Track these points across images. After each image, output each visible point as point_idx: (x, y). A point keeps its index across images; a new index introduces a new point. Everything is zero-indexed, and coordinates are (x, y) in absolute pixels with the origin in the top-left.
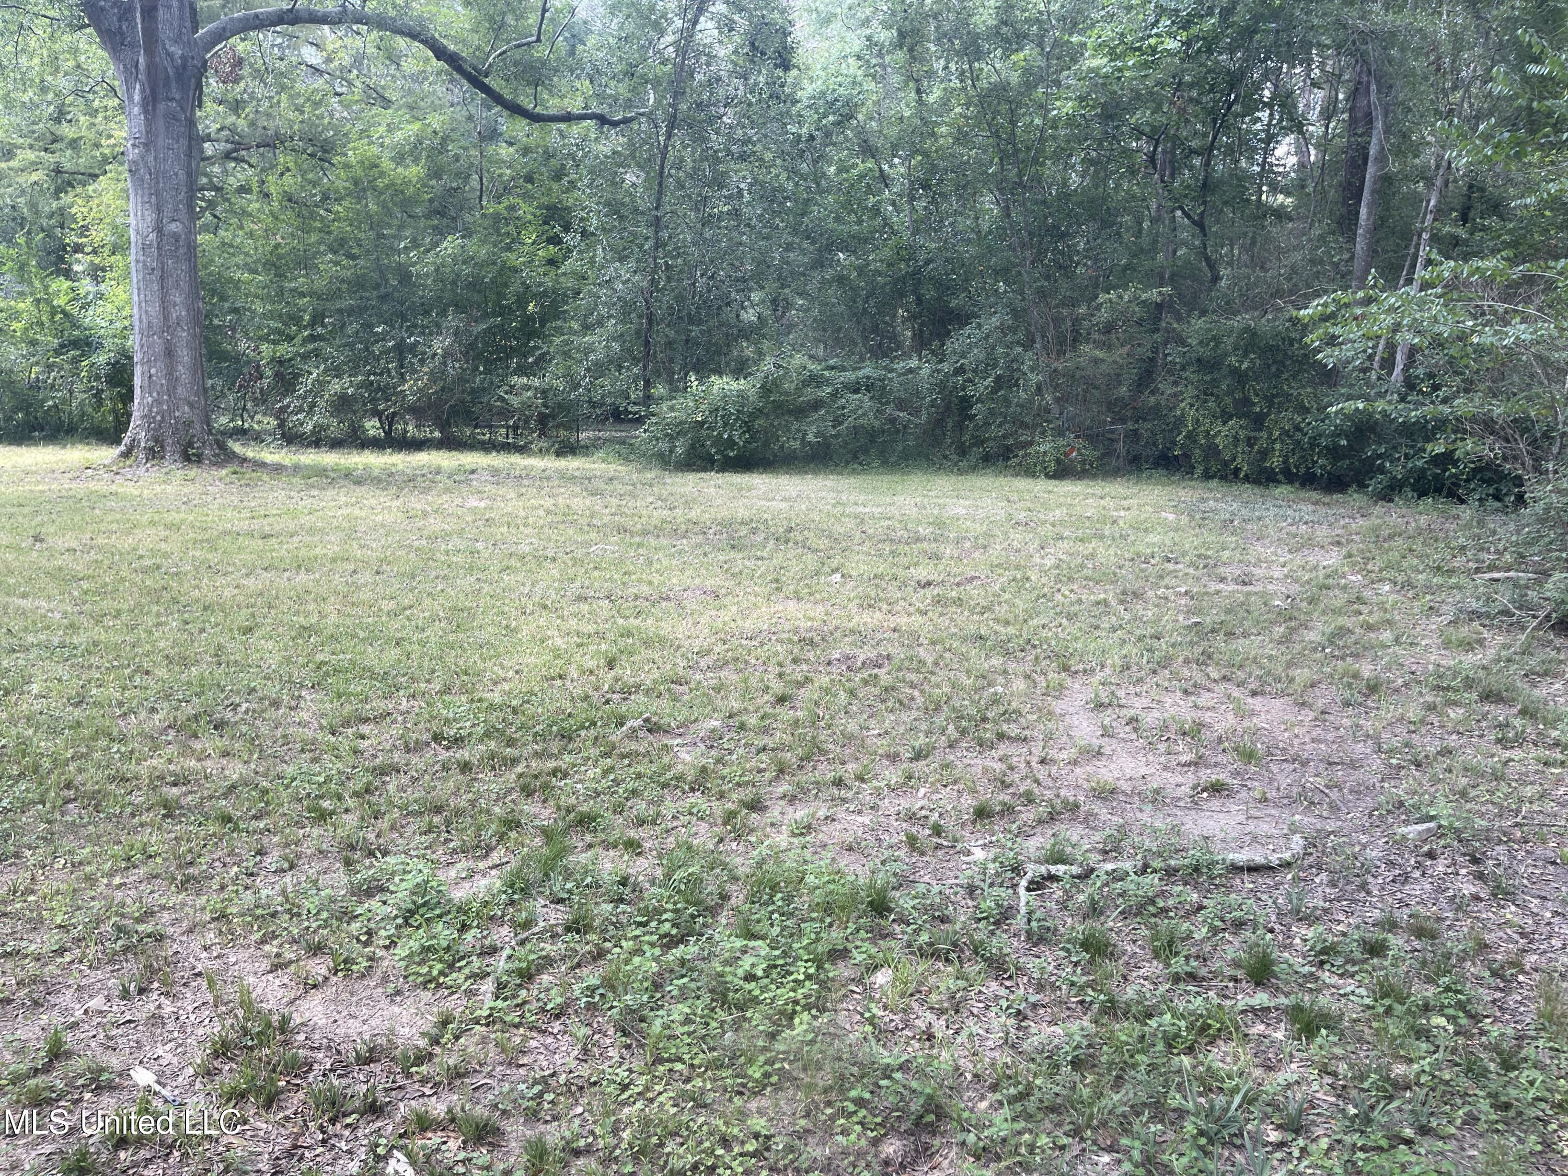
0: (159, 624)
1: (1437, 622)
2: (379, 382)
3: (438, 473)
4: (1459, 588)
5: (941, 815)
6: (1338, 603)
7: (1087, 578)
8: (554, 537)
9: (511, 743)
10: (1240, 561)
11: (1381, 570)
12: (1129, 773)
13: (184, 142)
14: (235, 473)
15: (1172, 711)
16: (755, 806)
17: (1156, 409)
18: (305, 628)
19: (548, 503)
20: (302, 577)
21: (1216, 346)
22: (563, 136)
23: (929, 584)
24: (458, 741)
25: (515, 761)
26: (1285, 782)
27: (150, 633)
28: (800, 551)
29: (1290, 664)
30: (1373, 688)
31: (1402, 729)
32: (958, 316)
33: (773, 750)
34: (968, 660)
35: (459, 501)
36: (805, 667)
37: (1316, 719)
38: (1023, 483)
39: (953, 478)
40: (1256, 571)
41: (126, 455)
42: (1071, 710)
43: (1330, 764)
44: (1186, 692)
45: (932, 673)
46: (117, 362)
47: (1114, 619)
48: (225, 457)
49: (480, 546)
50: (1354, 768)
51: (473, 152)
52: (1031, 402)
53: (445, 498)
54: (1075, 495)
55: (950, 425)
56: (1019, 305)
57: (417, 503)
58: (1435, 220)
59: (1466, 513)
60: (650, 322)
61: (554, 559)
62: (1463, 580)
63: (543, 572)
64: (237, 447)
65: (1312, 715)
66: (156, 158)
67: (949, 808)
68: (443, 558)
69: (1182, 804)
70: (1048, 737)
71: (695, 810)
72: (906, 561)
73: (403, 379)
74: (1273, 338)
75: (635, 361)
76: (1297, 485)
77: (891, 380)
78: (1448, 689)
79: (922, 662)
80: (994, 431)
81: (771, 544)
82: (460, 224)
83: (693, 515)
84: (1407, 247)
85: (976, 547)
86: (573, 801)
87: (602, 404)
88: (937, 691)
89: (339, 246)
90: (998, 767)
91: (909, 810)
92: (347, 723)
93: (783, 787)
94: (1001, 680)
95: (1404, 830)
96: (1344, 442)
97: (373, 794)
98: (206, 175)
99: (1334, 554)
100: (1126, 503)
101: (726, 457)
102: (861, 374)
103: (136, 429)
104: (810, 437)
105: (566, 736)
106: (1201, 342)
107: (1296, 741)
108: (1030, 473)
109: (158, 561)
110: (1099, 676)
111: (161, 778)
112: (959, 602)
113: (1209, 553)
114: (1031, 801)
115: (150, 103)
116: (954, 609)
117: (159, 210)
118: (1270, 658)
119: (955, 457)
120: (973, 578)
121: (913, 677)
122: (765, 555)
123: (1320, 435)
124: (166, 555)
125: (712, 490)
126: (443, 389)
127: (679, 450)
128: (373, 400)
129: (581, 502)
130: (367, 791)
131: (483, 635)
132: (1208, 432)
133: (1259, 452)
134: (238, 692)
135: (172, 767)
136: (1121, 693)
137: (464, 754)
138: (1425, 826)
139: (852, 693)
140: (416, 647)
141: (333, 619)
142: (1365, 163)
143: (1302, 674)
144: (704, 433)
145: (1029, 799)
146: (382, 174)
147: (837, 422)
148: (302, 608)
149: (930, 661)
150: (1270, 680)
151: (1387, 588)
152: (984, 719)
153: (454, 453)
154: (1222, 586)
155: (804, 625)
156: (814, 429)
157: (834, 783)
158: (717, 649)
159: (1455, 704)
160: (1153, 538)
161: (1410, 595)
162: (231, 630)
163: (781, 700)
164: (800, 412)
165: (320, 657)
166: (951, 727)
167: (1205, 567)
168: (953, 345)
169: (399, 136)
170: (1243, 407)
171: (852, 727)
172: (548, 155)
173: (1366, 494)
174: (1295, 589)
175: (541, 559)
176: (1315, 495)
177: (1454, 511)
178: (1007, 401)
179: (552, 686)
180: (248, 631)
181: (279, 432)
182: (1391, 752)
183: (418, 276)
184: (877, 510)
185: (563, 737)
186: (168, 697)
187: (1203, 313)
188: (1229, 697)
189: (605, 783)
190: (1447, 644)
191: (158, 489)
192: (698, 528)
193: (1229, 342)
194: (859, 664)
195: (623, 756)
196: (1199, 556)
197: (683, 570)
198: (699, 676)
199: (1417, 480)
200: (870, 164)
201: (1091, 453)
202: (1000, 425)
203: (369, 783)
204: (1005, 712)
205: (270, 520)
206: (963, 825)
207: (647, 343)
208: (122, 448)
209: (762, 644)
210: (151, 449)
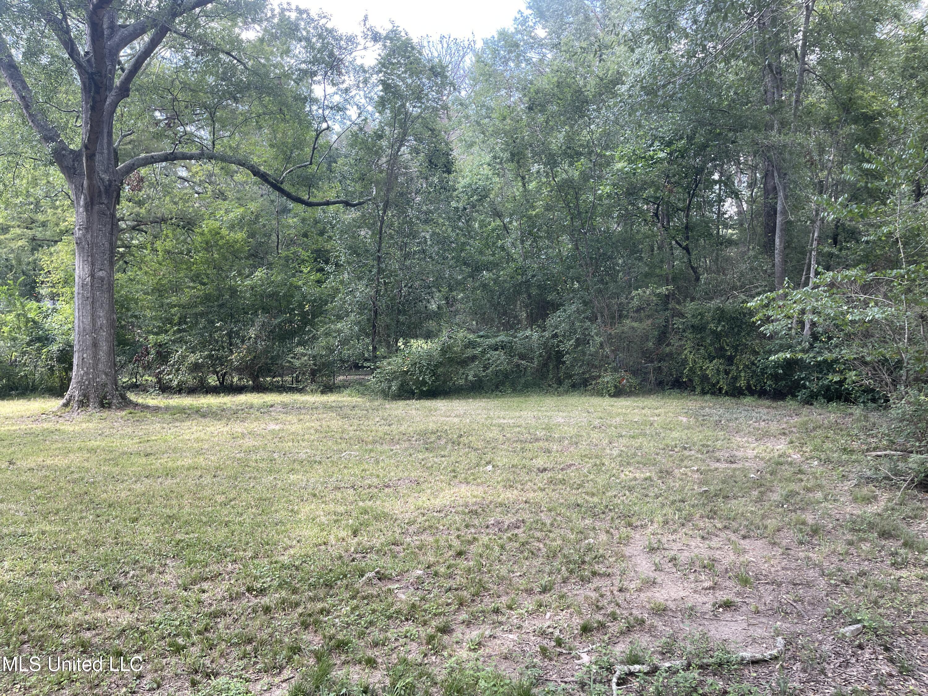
0: (82, 518)
1: (848, 485)
2: (217, 355)
3: (251, 408)
4: (859, 462)
5: (560, 631)
6: (788, 474)
7: (638, 463)
8: (320, 447)
9: (295, 591)
10: (728, 448)
11: (811, 451)
12: (674, 595)
13: (109, 227)
14: (131, 413)
15: (696, 551)
16: (445, 630)
17: (670, 354)
18: (170, 517)
19: (316, 425)
20: (169, 481)
21: (702, 319)
22: (324, 212)
23: (545, 470)
24: (262, 592)
25: (297, 605)
26: (768, 599)
27: (76, 524)
28: (467, 450)
29: (764, 517)
30: (815, 531)
31: (835, 559)
32: (553, 305)
33: (456, 589)
34: (571, 522)
35: (263, 426)
36: (473, 531)
37: (783, 554)
38: (596, 401)
39: (555, 398)
40: (737, 453)
41: (66, 405)
42: (635, 553)
43: (794, 585)
44: (703, 537)
45: (550, 532)
46: (64, 349)
47: (656, 489)
48: (126, 403)
49: (276, 456)
50: (810, 587)
51: (274, 222)
52: (597, 352)
53: (255, 424)
54: (627, 407)
55: (551, 367)
56: (587, 298)
57: (238, 428)
58: (818, 244)
59: (857, 411)
60: (376, 312)
61: (320, 463)
62: (861, 457)
63: (313, 471)
64: (132, 396)
65: (781, 551)
66: (92, 236)
67: (566, 625)
68: (254, 464)
69: (707, 617)
70: (623, 573)
71: (409, 634)
72: (530, 455)
73: (231, 352)
74: (734, 313)
75: (367, 335)
76: (756, 396)
77: (515, 342)
78: (859, 530)
79: (544, 524)
80: (577, 370)
81: (449, 446)
82: (265, 262)
83: (402, 429)
84: (805, 259)
85: (571, 444)
86: (333, 631)
87: (348, 361)
88: (554, 544)
89: (196, 278)
90: (594, 595)
91: (541, 628)
92: (194, 582)
93: (464, 616)
94: (592, 534)
95: (842, 630)
96: (781, 371)
97: (209, 632)
98: (121, 240)
99: (782, 441)
100: (657, 412)
101: (422, 391)
102: (498, 339)
103: (73, 390)
104: (470, 378)
105: (329, 585)
106: (693, 316)
107: (773, 570)
108: (600, 394)
109: (83, 475)
110: (650, 529)
111: (80, 625)
112: (563, 482)
113: (709, 443)
114: (615, 619)
115: (89, 206)
116: (560, 487)
117: (93, 264)
118: (752, 512)
119: (555, 386)
120: (571, 465)
121: (538, 534)
122: (446, 453)
123: (767, 367)
124: (88, 470)
125: (414, 412)
126: (255, 357)
127: (394, 388)
128: (213, 365)
129: (336, 423)
130: (206, 629)
131: (278, 516)
132: (701, 367)
133: (732, 378)
134: (128, 563)
135: (87, 617)
136: (664, 540)
137: (265, 600)
138: (856, 626)
139: (502, 547)
140: (237, 527)
141: (187, 509)
142: (775, 213)
143: (772, 523)
144: (408, 377)
145: (614, 617)
146: (222, 238)
147: (486, 368)
148: (168, 503)
149: (548, 522)
150: (753, 527)
151: (816, 463)
152: (583, 562)
153: (261, 394)
154: (718, 464)
155: (472, 501)
156: (472, 372)
157: (493, 611)
158: (419, 520)
159: (865, 540)
160: (675, 434)
161: (830, 467)
162: (125, 520)
163: (460, 554)
164: (465, 363)
165: (178, 537)
166: (564, 568)
167: (707, 452)
168: (551, 320)
169: (232, 215)
170: (720, 353)
171: (504, 572)
172: (316, 222)
173: (797, 401)
174: (762, 464)
175: (312, 462)
176: (767, 402)
177: (850, 411)
178: (584, 354)
179: (319, 550)
180: (135, 520)
181: (158, 386)
182: (830, 575)
183: (241, 291)
184: (511, 421)
185: (327, 585)
186: (85, 569)
187: (693, 299)
188: (729, 540)
189: (353, 617)
190: (855, 500)
191: (84, 425)
192: (405, 437)
193: (708, 316)
194: (506, 527)
195: (364, 598)
196: (703, 446)
197: (397, 467)
198: (408, 539)
199: (826, 393)
200: (498, 222)
201: (634, 381)
202: (581, 366)
203: (208, 624)
204: (596, 557)
205: (151, 443)
206: (575, 638)
207: (374, 326)
208: (64, 401)
209: (446, 516)
210: (81, 401)
